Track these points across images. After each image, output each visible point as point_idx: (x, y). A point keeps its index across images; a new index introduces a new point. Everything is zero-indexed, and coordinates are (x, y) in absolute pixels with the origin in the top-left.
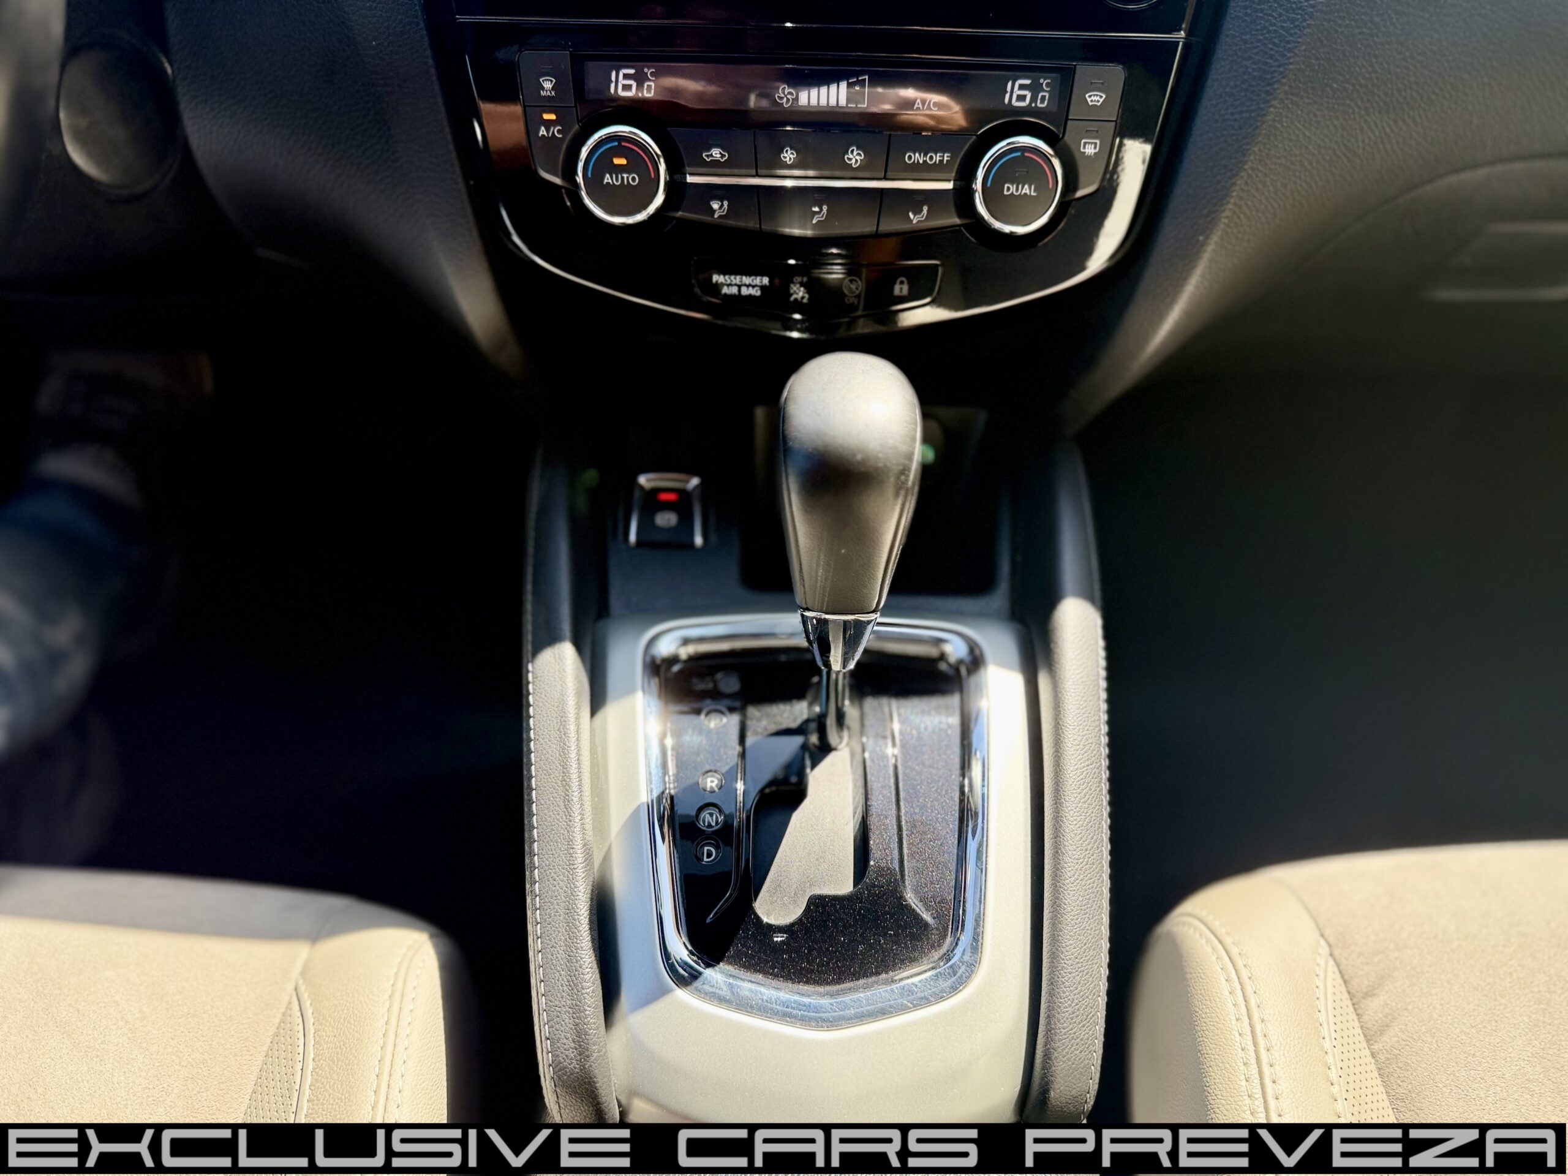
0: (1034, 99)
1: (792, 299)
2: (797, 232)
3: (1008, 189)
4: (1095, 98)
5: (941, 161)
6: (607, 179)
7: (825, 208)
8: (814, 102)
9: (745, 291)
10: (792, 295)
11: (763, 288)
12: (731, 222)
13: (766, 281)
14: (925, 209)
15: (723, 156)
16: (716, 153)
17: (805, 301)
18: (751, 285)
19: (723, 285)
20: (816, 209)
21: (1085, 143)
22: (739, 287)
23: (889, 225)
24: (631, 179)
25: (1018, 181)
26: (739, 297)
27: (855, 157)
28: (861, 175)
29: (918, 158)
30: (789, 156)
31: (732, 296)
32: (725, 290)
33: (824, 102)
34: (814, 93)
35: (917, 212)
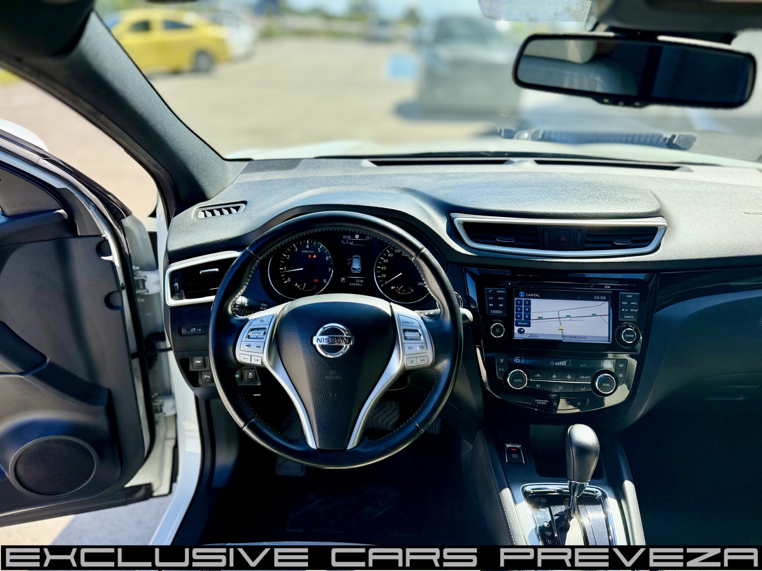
1: (553, 405)
2: (555, 391)
3: (604, 385)
4: (621, 365)
5: (588, 378)
6: (515, 380)
7: (562, 387)
8: (559, 364)
9: (542, 403)
10: (553, 404)
11: (547, 403)
12: (541, 389)
13: (547, 401)
14: (585, 388)
15: (539, 376)
16: (538, 375)
19: (537, 402)
20: (560, 387)
21: (620, 375)
22: (541, 402)
23: (576, 391)
24: (520, 380)
25: (606, 383)
26: (541, 405)
27: (569, 377)
28: (571, 380)
29: (583, 377)
30: (554, 376)
32: (538, 403)
33: (561, 365)
34: (559, 363)
35: (583, 388)
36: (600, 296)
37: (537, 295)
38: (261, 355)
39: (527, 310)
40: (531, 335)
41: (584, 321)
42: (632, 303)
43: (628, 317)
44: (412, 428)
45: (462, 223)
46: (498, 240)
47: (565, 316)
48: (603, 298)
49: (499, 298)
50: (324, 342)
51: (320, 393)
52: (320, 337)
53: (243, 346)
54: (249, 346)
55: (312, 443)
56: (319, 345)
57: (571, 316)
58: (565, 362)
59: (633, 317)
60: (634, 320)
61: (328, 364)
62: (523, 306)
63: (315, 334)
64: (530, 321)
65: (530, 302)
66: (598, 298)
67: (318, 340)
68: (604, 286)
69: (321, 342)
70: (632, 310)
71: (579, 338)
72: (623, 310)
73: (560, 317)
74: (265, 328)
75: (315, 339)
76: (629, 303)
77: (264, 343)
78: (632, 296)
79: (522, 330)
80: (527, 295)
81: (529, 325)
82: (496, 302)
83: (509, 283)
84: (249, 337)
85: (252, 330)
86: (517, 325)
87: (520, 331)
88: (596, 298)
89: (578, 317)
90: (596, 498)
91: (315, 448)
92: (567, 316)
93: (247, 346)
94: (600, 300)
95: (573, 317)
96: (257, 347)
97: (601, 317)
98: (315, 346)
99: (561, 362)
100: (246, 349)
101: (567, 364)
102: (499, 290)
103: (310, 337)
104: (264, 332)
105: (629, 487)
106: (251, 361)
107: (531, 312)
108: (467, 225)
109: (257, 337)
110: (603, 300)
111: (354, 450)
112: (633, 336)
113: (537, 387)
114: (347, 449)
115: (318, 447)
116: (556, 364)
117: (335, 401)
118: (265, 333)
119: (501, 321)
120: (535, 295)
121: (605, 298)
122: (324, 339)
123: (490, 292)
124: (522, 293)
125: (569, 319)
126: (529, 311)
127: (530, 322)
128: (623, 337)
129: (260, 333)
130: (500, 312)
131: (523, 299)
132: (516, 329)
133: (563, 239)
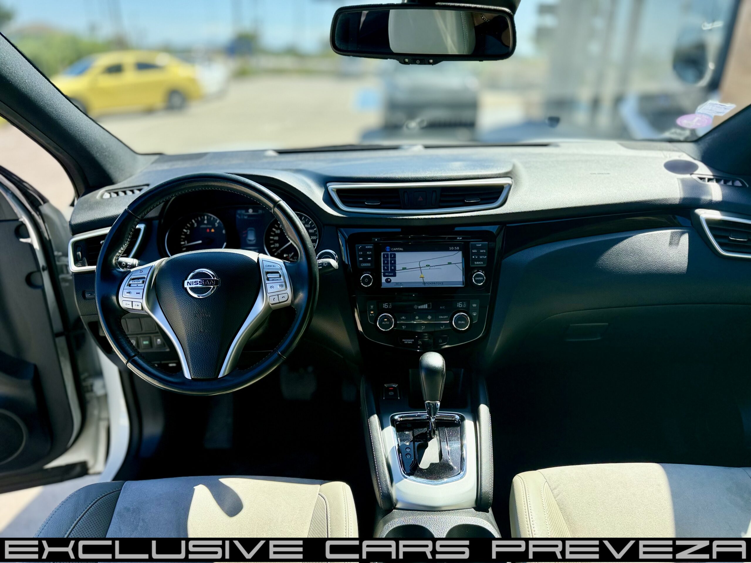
0: (463, 306)
2: (419, 331)
3: (459, 322)
4: (474, 305)
5: (446, 318)
6: (383, 323)
7: (424, 326)
8: (421, 308)
9: (409, 342)
10: (418, 343)
11: (412, 342)
12: (406, 330)
13: (413, 340)
14: (444, 326)
17: (421, 344)
18: (410, 341)
19: (404, 341)
20: (423, 327)
21: (473, 313)
22: (408, 342)
23: (437, 329)
24: (388, 323)
25: (461, 321)
26: (408, 344)
27: (429, 317)
28: (431, 320)
29: (442, 317)
30: (417, 318)
31: (407, 344)
32: (405, 342)
33: (423, 308)
34: (421, 306)
35: (442, 327)
36: (454, 247)
37: (401, 249)
38: (141, 300)
39: (393, 262)
40: (397, 283)
41: (441, 269)
42: (481, 251)
43: (478, 263)
44: (275, 356)
45: (335, 190)
46: (366, 203)
47: (425, 266)
48: (457, 248)
49: (368, 253)
50: (193, 284)
51: (193, 330)
52: (190, 281)
53: (125, 293)
54: (129, 293)
55: (187, 375)
56: (190, 288)
57: (431, 265)
58: (427, 305)
59: (482, 263)
60: (485, 265)
61: (197, 304)
62: (389, 259)
63: (186, 279)
64: (396, 271)
65: (395, 255)
66: (452, 248)
67: (188, 283)
68: (457, 238)
69: (190, 285)
70: (481, 257)
71: (437, 283)
72: (473, 257)
73: (421, 267)
74: (144, 278)
75: (186, 282)
76: (478, 251)
77: (143, 290)
78: (481, 245)
79: (389, 280)
80: (393, 249)
81: (395, 275)
82: (365, 256)
83: (376, 240)
84: (130, 285)
85: (133, 279)
86: (385, 276)
87: (387, 281)
88: (451, 249)
89: (436, 266)
90: (456, 422)
91: (191, 379)
92: (426, 265)
93: (128, 293)
94: (454, 250)
95: (432, 266)
96: (137, 293)
97: (456, 265)
98: (186, 289)
99: (423, 306)
100: (127, 296)
101: (428, 307)
102: (367, 246)
103: (182, 281)
104: (142, 280)
105: (484, 410)
106: (132, 306)
107: (397, 263)
108: (339, 192)
109: (137, 285)
110: (457, 250)
111: (224, 378)
112: (482, 278)
113: (403, 328)
114: (218, 377)
115: (193, 377)
116: (419, 307)
117: (206, 336)
118: (143, 282)
119: (370, 273)
120: (400, 249)
121: (458, 248)
122: (193, 282)
123: (359, 248)
124: (388, 247)
125: (429, 268)
126: (395, 263)
127: (396, 273)
128: (474, 281)
129: (139, 281)
130: (369, 265)
131: (389, 253)
132: (384, 279)
133: (420, 199)
